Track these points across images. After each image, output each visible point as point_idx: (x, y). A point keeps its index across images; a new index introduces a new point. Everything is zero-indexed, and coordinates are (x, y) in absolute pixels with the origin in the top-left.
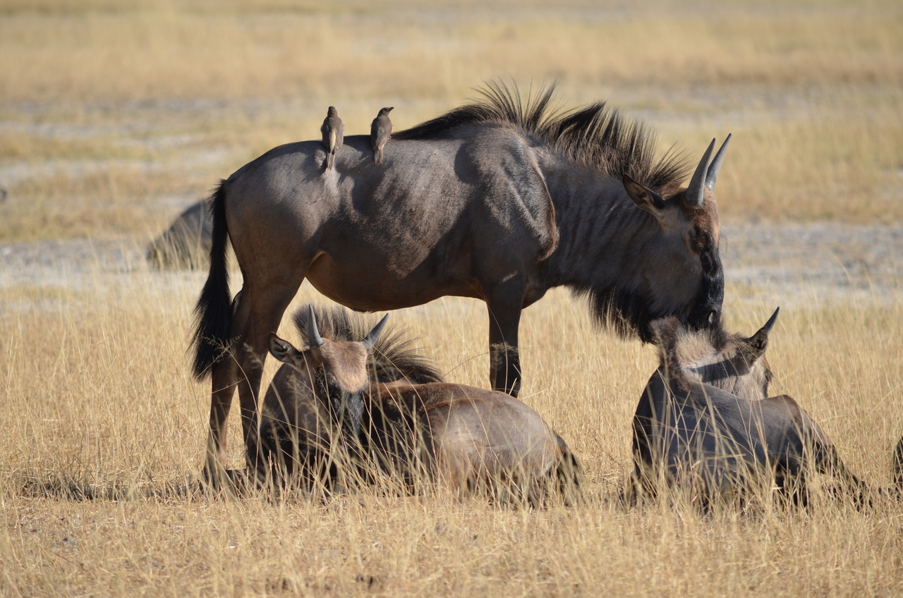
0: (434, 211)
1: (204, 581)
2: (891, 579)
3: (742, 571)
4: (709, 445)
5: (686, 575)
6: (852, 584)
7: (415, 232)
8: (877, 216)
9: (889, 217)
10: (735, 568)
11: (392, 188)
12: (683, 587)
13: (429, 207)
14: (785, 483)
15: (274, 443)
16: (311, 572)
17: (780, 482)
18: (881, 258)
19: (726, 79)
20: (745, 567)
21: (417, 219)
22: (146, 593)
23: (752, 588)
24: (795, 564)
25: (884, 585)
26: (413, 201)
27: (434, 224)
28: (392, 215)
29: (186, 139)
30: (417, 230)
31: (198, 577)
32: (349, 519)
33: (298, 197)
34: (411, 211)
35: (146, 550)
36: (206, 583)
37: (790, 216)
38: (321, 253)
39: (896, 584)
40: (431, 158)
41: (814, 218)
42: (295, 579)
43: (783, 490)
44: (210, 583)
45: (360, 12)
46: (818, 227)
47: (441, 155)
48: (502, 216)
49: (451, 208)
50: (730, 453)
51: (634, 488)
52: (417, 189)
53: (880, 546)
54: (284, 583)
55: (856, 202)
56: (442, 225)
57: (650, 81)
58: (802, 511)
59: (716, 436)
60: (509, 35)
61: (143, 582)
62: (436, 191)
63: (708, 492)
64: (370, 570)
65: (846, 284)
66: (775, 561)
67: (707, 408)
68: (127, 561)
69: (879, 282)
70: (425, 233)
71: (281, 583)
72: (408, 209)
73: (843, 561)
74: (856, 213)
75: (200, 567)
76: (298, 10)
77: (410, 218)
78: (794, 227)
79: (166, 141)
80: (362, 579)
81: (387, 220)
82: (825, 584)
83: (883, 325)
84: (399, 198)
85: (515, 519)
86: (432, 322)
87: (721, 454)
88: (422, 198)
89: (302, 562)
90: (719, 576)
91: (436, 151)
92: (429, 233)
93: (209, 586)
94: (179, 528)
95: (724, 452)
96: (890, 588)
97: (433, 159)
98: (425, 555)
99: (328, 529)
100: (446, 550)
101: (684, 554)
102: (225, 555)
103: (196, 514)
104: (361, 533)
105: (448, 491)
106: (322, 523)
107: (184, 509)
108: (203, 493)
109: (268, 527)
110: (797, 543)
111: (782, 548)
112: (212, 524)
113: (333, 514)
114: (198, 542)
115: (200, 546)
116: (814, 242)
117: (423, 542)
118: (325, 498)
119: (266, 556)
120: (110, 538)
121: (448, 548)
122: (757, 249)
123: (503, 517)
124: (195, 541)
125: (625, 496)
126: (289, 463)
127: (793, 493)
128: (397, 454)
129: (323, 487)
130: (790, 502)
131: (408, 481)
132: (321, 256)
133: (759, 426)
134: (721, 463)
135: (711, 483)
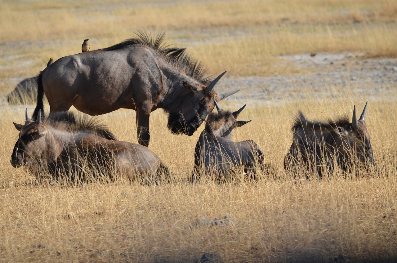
0: (119, 77)
1: (39, 217)
2: (289, 205)
3: (234, 204)
4: (220, 158)
5: (214, 207)
6: (274, 207)
7: (113, 85)
8: (272, 73)
9: (276, 74)
10: (232, 203)
11: (103, 69)
12: (213, 211)
13: (117, 75)
14: (248, 171)
15: (62, 165)
16: (78, 212)
17: (246, 171)
18: (275, 88)
19: (213, 26)
20: (235, 203)
21: (113, 80)
22: (18, 222)
23: (238, 210)
24: (253, 201)
25: (286, 207)
26: (111, 74)
27: (119, 82)
28: (104, 79)
29: (18, 56)
30: (113, 84)
31: (37, 215)
32: (90, 192)
33: (67, 76)
34: (111, 77)
35: (17, 206)
36: (39, 218)
37: (241, 75)
38: (77, 95)
39: (290, 206)
40: (117, 58)
41: (249, 75)
42: (72, 214)
43: (247, 174)
44: (41, 217)
45: (77, 7)
46: (251, 78)
47: (121, 57)
48: (145, 79)
49: (126, 76)
50: (227, 162)
51: (193, 175)
52: (112, 69)
53: (284, 193)
54: (69, 216)
55: (265, 68)
56: (122, 82)
57: (186, 28)
58: (254, 181)
59: (222, 156)
60: (133, 13)
61: (17, 218)
62: (120, 70)
63: (220, 176)
64: (99, 210)
65: (263, 99)
66: (246, 200)
67: (218, 145)
68: (10, 211)
69: (275, 97)
70: (116, 85)
71: (67, 216)
72: (110, 77)
73: (270, 198)
74: (264, 72)
75: (37, 212)
76: (54, 8)
77: (110, 79)
78: (242, 79)
79: (11, 58)
80: (96, 213)
81: (102, 81)
82: (264, 208)
83: (278, 113)
84: (106, 73)
85: (149, 189)
86: (113, 119)
87: (224, 162)
88: (115, 73)
89: (74, 208)
90: (226, 207)
91: (119, 55)
92: (118, 85)
93: (41, 218)
94: (28, 198)
95: (225, 161)
96: (288, 208)
97: (118, 58)
98: (119, 203)
99: (82, 196)
100: (126, 202)
101: (213, 199)
102: (45, 207)
103: (34, 193)
104: (95, 197)
105: (125, 181)
106: (80, 194)
107: (29, 191)
108: (36, 185)
109: (61, 196)
110: (253, 193)
111: (248, 195)
112: (40, 196)
113: (83, 190)
114: (35, 203)
115: (36, 204)
116: (249, 84)
117: (118, 199)
118: (80, 185)
119: (61, 207)
120: (3, 203)
121: (127, 201)
122: (229, 87)
123: (145, 189)
124: (35, 202)
125: (189, 179)
126: (67, 173)
127: (251, 175)
128: (107, 167)
129: (80, 181)
130: (250, 178)
131: (111, 177)
132: (78, 96)
133: (238, 150)
134: (224, 165)
135: (221, 173)
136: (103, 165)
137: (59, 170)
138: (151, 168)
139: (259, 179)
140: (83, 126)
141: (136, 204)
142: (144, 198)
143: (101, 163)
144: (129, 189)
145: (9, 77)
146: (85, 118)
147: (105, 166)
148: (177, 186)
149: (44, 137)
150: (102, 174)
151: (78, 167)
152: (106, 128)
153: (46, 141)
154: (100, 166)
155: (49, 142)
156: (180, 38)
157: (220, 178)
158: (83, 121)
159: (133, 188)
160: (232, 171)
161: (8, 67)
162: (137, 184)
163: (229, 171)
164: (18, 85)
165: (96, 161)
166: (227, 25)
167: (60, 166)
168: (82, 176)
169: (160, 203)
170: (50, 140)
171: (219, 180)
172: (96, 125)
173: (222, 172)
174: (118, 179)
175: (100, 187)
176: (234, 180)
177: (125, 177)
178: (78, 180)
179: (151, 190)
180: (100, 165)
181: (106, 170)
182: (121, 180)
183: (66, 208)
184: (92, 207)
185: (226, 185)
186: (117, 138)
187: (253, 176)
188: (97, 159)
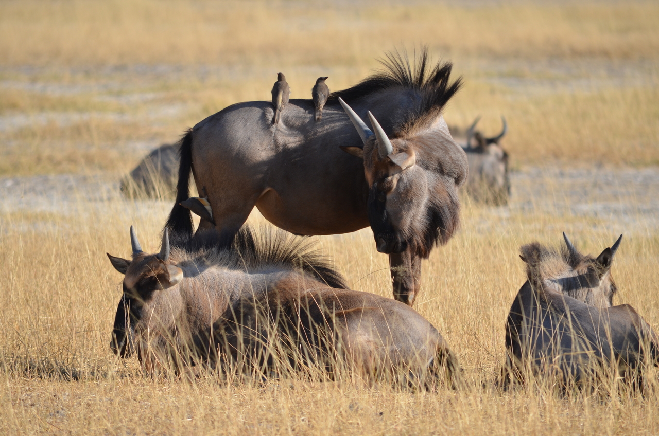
14: (627, 373)
15: (223, 338)
19: (576, 53)
29: (150, 96)
32: (282, 400)
33: (252, 145)
35: (121, 421)
37: (627, 163)
38: (268, 189)
41: (646, 165)
43: (624, 380)
50: (583, 349)
57: (516, 55)
58: (639, 396)
59: (572, 336)
60: (406, 17)
63: (565, 380)
67: (566, 313)
68: (106, 430)
78: (630, 171)
79: (136, 98)
85: (412, 400)
87: (576, 351)
94: (146, 404)
95: (578, 349)
98: (342, 427)
99: (265, 406)
100: (358, 424)
101: (546, 429)
102: (183, 426)
103: (160, 393)
104: (291, 409)
105: (360, 377)
106: (260, 401)
107: (151, 389)
108: (166, 376)
109: (218, 404)
110: (635, 421)
111: (623, 425)
112: (173, 401)
113: (269, 394)
114: (162, 416)
115: (164, 418)
116: (646, 184)
117: (340, 417)
118: (262, 382)
119: (216, 427)
120: (92, 411)
121: (359, 422)
122: (601, 188)
123: (403, 398)
124: (160, 414)
125: (499, 383)
126: (234, 354)
127: (632, 382)
128: (320, 347)
129: (261, 373)
130: (629, 389)
131: (329, 369)
132: (269, 191)
133: (607, 328)
134: (576, 358)
135: (568, 374)
136: (313, 342)
137: (217, 347)
138: (417, 355)
139: (651, 391)
140: (275, 257)
141: (380, 430)
142: (399, 418)
143: (309, 336)
144: (366, 398)
145: (129, 138)
146: (280, 239)
147: (317, 344)
148: (471, 398)
149: (178, 286)
150: (309, 361)
151: (258, 342)
152: (325, 262)
153: (181, 294)
154: (308, 345)
155: (188, 296)
156: (502, 75)
157: (566, 384)
158: (274, 245)
159: (377, 395)
160: (592, 371)
161: (128, 118)
162: (384, 389)
163: (586, 371)
164: (147, 157)
165: (298, 332)
166: (606, 54)
167: (218, 340)
168: (265, 363)
169: (432, 431)
170: (191, 291)
171: (564, 389)
172: (304, 253)
173: (570, 371)
174: (344, 374)
175: (304, 389)
176: (596, 389)
177: (360, 371)
178: (258, 371)
179: (415, 403)
180: (306, 341)
181: (319, 353)
182: (351, 376)
183: (226, 430)
184: (284, 432)
185: (578, 400)
186: (348, 285)
187: (637, 384)
188: (300, 326)
